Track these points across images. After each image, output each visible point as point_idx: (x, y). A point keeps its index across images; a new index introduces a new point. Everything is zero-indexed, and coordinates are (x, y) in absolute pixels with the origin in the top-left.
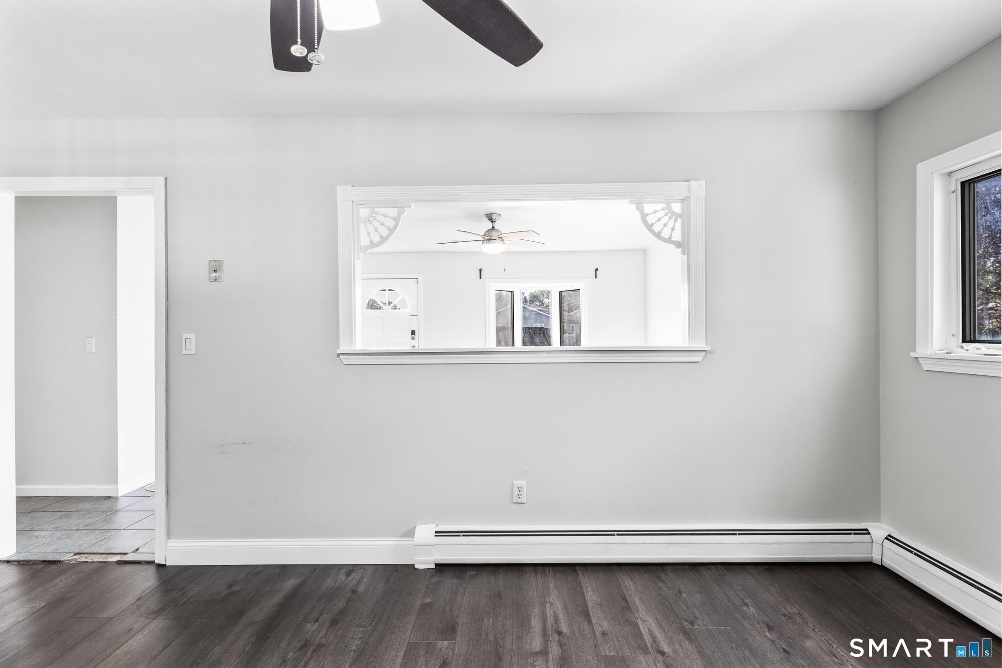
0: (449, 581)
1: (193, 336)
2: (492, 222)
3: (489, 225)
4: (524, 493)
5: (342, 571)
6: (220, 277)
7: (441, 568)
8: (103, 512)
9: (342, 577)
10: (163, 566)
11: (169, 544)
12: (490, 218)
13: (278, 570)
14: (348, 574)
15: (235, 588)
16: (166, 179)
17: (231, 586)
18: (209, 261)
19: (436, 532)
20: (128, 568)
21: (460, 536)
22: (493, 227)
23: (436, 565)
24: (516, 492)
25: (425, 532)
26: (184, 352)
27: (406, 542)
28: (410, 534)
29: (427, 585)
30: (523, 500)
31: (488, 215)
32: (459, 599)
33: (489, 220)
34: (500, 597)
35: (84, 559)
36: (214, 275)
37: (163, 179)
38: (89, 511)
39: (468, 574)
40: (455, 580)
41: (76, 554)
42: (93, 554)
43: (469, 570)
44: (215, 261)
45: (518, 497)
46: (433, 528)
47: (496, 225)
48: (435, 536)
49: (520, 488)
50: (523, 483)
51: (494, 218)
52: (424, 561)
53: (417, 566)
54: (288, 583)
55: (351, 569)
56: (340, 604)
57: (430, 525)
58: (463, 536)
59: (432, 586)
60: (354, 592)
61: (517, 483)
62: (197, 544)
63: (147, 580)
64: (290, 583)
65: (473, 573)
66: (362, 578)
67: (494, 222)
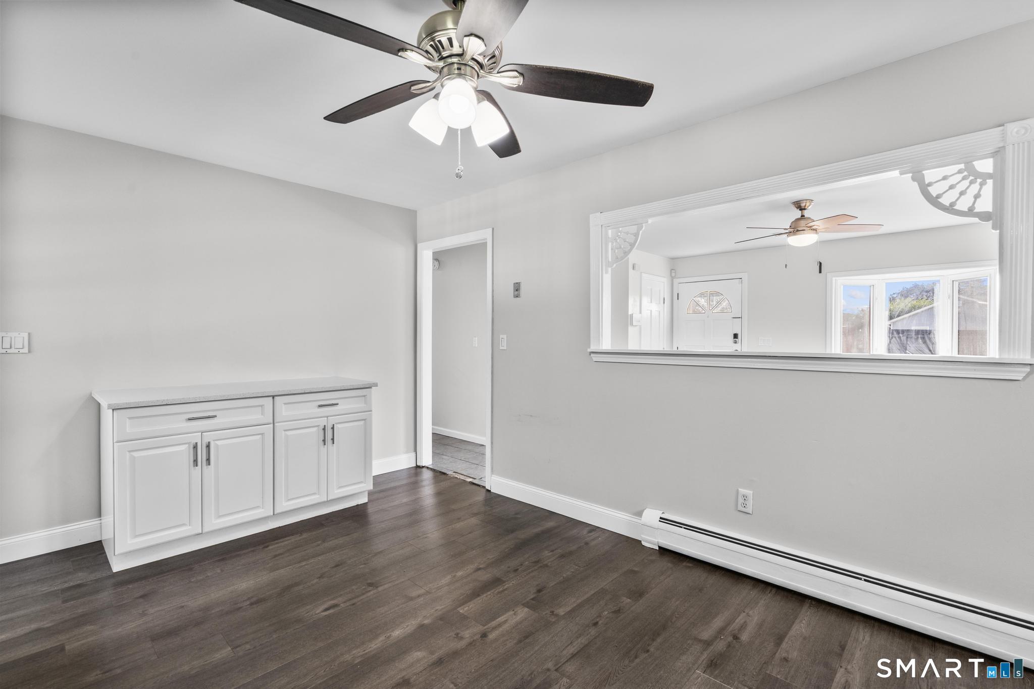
0: (665, 563)
1: (505, 337)
2: (801, 210)
3: (798, 214)
4: (750, 503)
5: (588, 528)
6: (519, 295)
7: (664, 551)
8: (476, 453)
9: (585, 532)
10: (489, 491)
11: (492, 478)
12: (799, 206)
13: (547, 514)
14: (590, 532)
15: (519, 516)
16: (493, 229)
17: (517, 514)
18: (514, 283)
19: (661, 518)
20: (474, 487)
21: (681, 527)
22: (803, 216)
23: (659, 547)
24: (741, 500)
25: (651, 516)
26: (501, 348)
27: (635, 519)
28: (639, 514)
29: (643, 559)
30: (749, 510)
31: (796, 203)
32: (662, 578)
33: (797, 208)
34: (701, 590)
35: (456, 476)
36: (516, 293)
37: (491, 229)
38: (470, 451)
39: (684, 564)
40: (669, 564)
41: (454, 472)
42: (461, 474)
43: (688, 562)
44: (517, 283)
45: (743, 506)
46: (659, 514)
47: (806, 213)
48: (660, 521)
49: (745, 497)
50: (749, 492)
51: (803, 205)
52: (651, 541)
53: (644, 543)
54: (549, 523)
55: (594, 529)
56: (574, 547)
57: (658, 511)
58: (685, 528)
59: (646, 561)
60: (587, 544)
61: (742, 491)
62: (505, 482)
63: (481, 497)
64: (550, 524)
65: (690, 565)
66: (599, 537)
67: (805, 209)
